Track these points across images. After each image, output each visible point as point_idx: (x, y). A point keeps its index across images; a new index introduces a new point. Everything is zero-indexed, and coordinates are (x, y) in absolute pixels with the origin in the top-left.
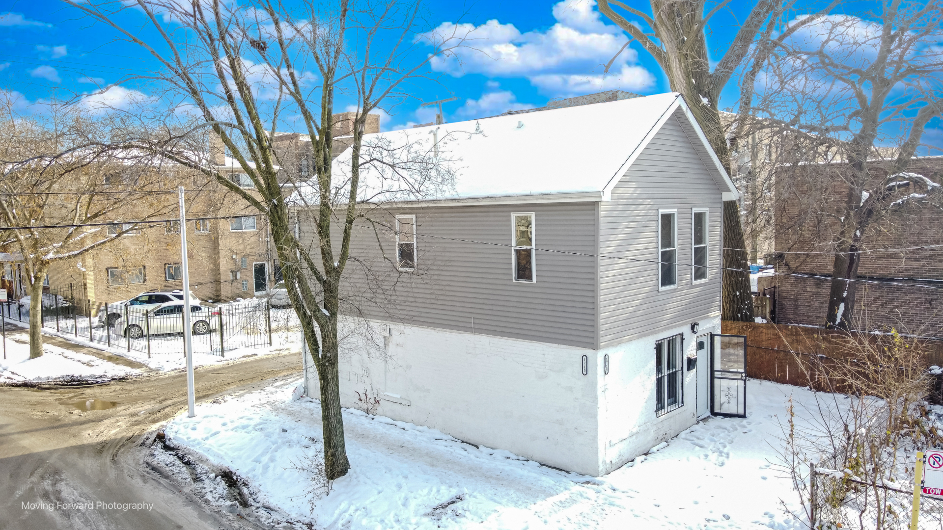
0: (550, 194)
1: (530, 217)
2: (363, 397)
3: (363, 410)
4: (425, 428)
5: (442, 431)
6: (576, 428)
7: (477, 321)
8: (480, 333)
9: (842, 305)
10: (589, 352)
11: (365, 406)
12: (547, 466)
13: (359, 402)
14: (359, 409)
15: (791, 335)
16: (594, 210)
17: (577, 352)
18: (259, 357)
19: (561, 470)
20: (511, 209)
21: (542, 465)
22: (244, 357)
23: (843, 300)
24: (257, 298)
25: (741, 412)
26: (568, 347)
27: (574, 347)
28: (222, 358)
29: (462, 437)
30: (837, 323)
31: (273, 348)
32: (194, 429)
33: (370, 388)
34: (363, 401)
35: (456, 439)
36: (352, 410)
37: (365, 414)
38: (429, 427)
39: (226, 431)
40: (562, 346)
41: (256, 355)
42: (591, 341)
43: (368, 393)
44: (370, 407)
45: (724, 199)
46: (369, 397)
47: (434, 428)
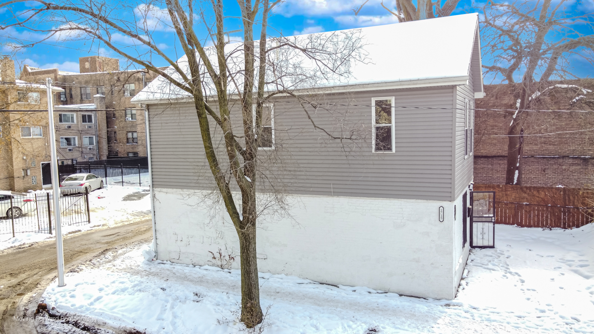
0: (418, 80)
1: (390, 101)
2: (217, 255)
3: (218, 266)
4: (283, 276)
5: (300, 276)
6: (432, 264)
7: (335, 186)
8: (338, 196)
9: (517, 172)
10: (445, 204)
11: (219, 263)
12: (405, 296)
13: (214, 261)
14: (213, 265)
15: (502, 191)
16: (453, 92)
17: (433, 206)
18: (83, 232)
19: (419, 298)
20: (371, 95)
21: (401, 295)
22: (70, 233)
23: (517, 168)
24: (45, 190)
25: (491, 244)
26: (425, 201)
27: (431, 201)
28: (50, 235)
29: (320, 279)
30: (514, 183)
31: (92, 224)
32: (73, 296)
33: (225, 248)
34: (217, 259)
35: (315, 282)
36: (207, 267)
37: (220, 269)
38: (287, 275)
39: (107, 295)
40: (420, 201)
41: (80, 231)
42: (449, 195)
43: (222, 252)
44: (224, 263)
45: (475, 97)
46: (223, 255)
47: (291, 274)
